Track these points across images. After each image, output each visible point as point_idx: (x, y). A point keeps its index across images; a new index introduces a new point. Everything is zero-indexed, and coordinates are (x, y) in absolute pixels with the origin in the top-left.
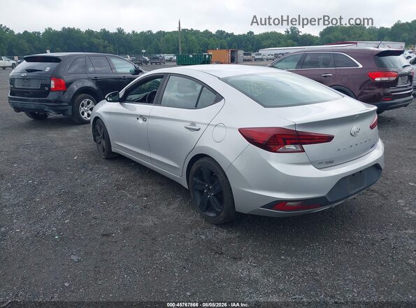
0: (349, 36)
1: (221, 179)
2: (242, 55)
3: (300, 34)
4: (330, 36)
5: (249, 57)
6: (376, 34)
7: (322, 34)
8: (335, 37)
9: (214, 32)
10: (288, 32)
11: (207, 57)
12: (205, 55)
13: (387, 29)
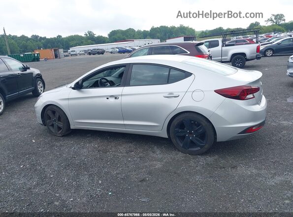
0: (127, 36)
1: (204, 124)
2: (63, 53)
3: (95, 36)
4: (115, 37)
5: (66, 54)
6: (142, 35)
7: (109, 35)
8: (119, 38)
9: (29, 37)
10: (86, 35)
11: (36, 55)
12: (34, 54)
13: (147, 31)
